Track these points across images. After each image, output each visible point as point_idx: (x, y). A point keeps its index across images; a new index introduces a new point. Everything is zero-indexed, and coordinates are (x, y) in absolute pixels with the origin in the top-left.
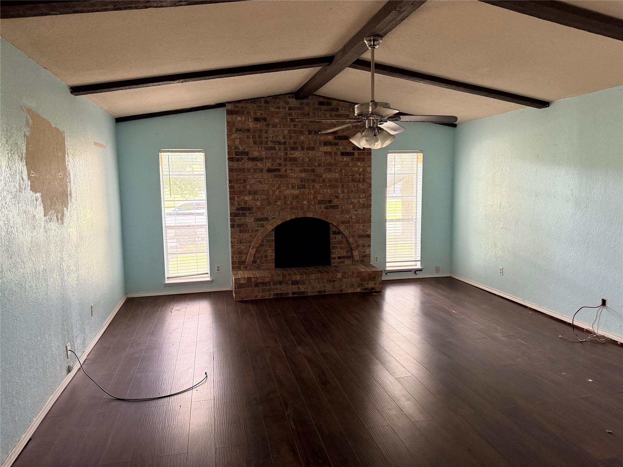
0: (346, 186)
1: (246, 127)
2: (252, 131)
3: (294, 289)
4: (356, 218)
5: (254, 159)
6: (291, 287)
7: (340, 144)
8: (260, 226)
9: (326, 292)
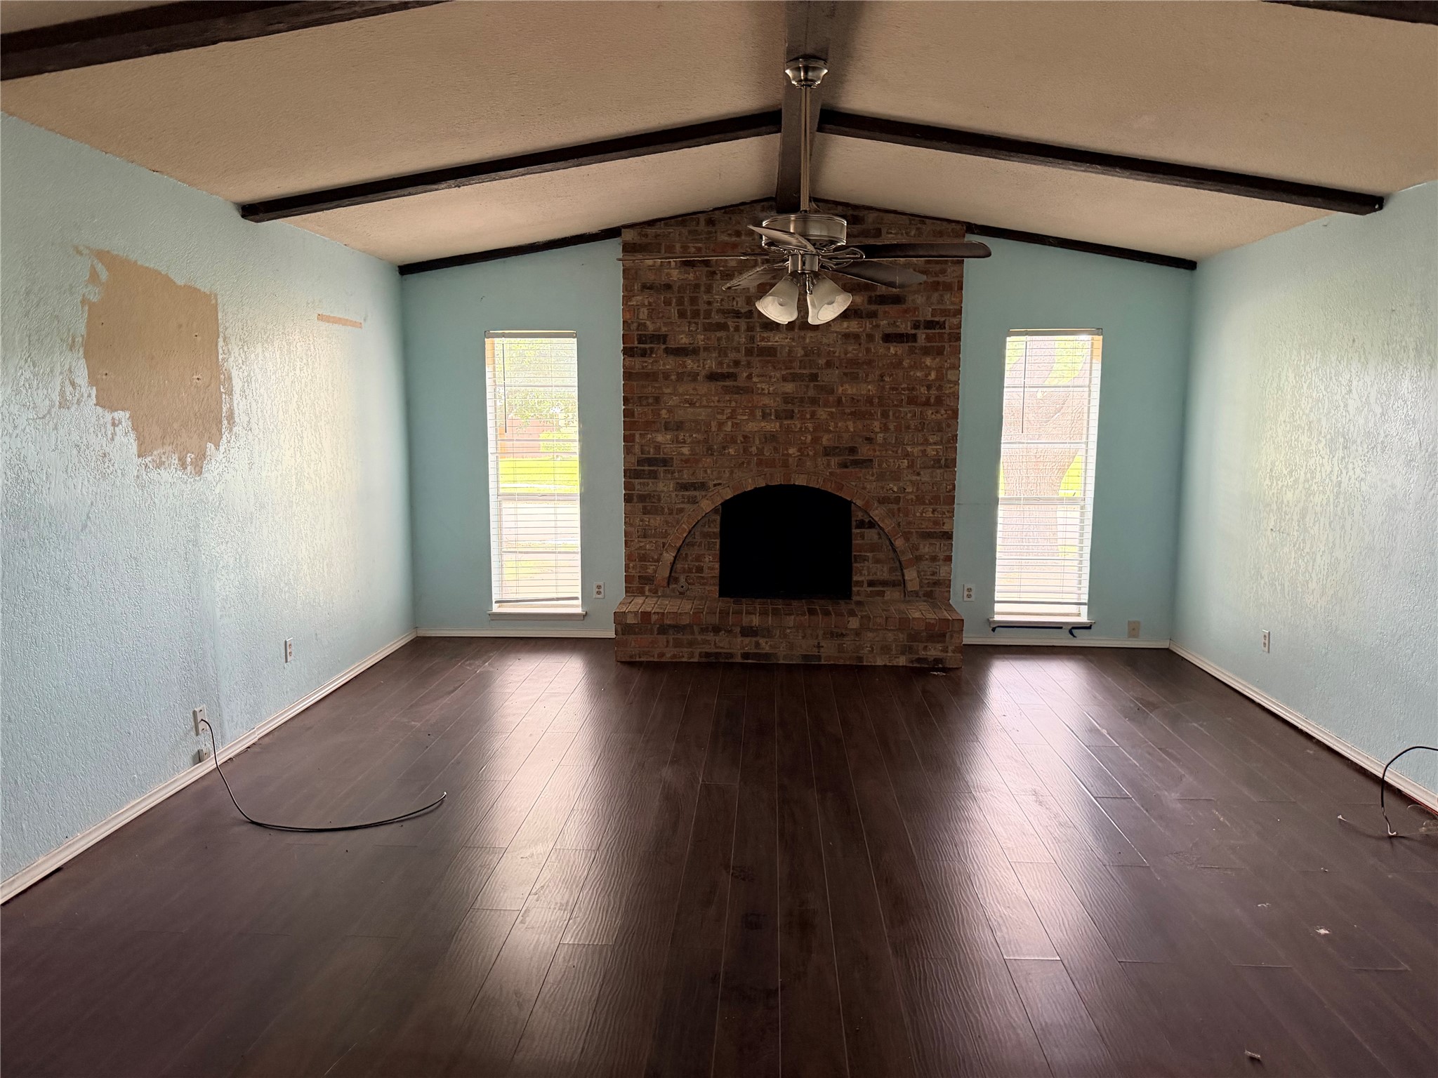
0: (893, 414)
1: (664, 280)
2: (675, 288)
3: (747, 647)
4: (915, 490)
5: (680, 352)
6: (739, 639)
7: (880, 314)
8: (689, 500)
9: (822, 660)
